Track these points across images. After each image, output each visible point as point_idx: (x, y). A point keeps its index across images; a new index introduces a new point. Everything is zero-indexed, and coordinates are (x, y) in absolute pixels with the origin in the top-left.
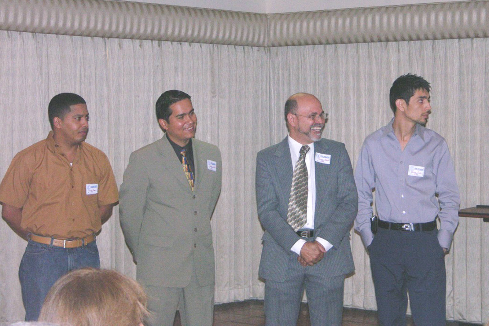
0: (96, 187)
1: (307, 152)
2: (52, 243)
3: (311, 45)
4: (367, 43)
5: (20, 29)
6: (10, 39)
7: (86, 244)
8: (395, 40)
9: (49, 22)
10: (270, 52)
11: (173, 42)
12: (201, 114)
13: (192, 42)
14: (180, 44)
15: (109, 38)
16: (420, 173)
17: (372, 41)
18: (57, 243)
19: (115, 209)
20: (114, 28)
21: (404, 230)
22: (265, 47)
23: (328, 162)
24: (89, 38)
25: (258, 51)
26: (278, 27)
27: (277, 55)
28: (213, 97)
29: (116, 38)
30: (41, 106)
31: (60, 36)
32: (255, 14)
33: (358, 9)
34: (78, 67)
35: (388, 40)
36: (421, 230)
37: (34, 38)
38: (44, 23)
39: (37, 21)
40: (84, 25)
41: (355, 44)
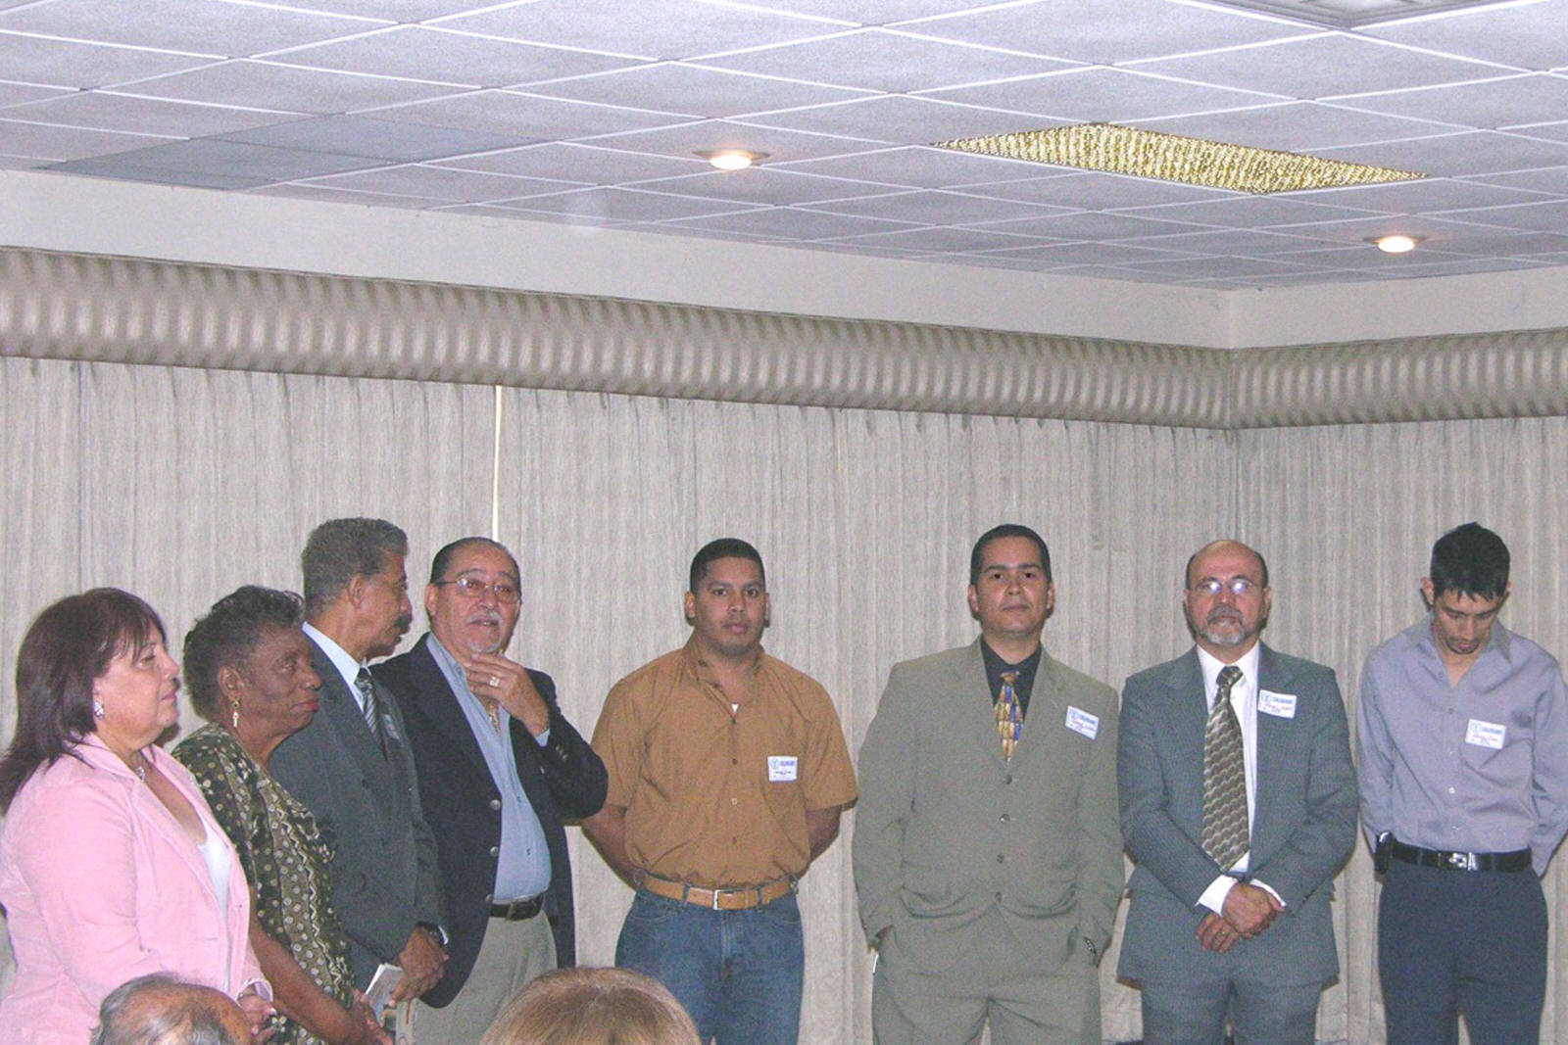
0: (792, 763)
1: (1234, 682)
2: (685, 897)
3: (1334, 424)
4: (1468, 421)
5: (628, 390)
6: (606, 412)
7: (766, 901)
8: (1535, 413)
9: (697, 371)
10: (1238, 440)
11: (999, 418)
12: (1066, 589)
13: (1046, 416)
14: (1017, 422)
15: (842, 407)
16: (1494, 740)
17: (1480, 416)
18: (699, 896)
19: (848, 819)
20: (853, 385)
21: (1453, 867)
22: (1225, 429)
23: (1289, 713)
24: (795, 409)
25: (1211, 437)
26: (1256, 382)
27: (1255, 449)
28: (1096, 548)
29: (859, 407)
30: (679, 568)
31: (726, 405)
32: (1201, 351)
33: (1443, 339)
34: (767, 475)
35: (1516, 414)
36: (1494, 868)
37: (662, 408)
38: (686, 374)
39: (668, 369)
40: (782, 377)
41: (1440, 423)
